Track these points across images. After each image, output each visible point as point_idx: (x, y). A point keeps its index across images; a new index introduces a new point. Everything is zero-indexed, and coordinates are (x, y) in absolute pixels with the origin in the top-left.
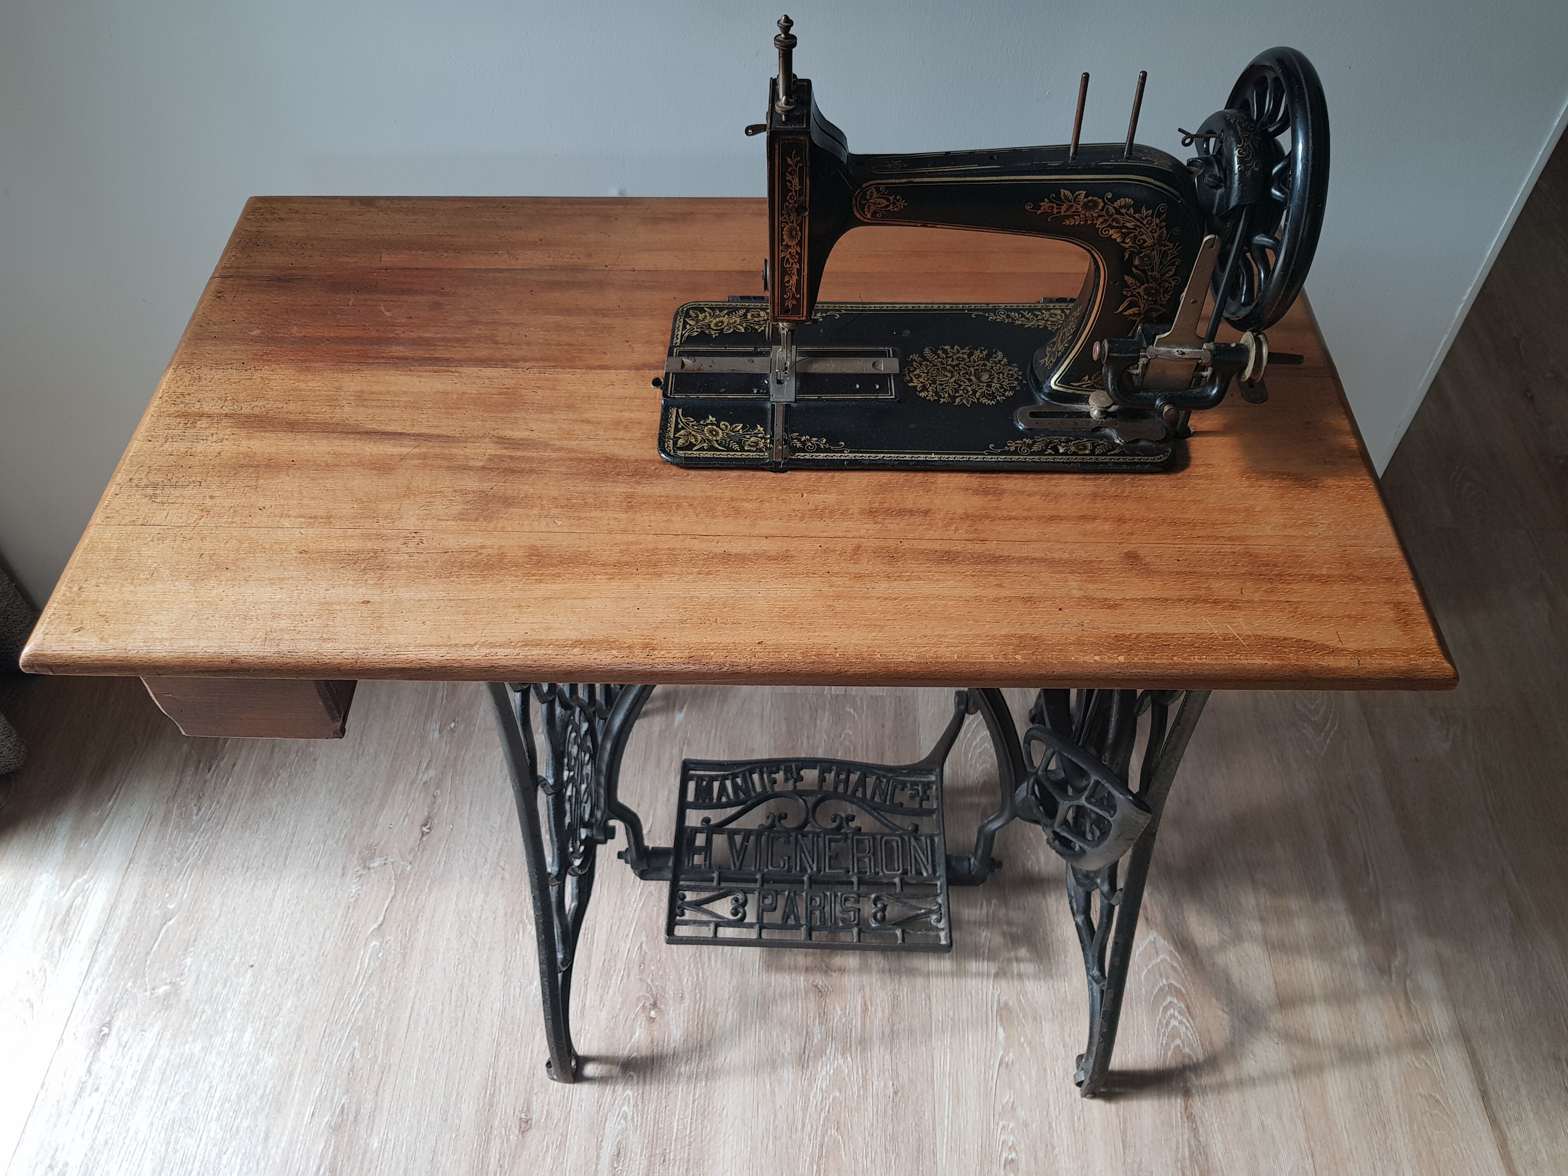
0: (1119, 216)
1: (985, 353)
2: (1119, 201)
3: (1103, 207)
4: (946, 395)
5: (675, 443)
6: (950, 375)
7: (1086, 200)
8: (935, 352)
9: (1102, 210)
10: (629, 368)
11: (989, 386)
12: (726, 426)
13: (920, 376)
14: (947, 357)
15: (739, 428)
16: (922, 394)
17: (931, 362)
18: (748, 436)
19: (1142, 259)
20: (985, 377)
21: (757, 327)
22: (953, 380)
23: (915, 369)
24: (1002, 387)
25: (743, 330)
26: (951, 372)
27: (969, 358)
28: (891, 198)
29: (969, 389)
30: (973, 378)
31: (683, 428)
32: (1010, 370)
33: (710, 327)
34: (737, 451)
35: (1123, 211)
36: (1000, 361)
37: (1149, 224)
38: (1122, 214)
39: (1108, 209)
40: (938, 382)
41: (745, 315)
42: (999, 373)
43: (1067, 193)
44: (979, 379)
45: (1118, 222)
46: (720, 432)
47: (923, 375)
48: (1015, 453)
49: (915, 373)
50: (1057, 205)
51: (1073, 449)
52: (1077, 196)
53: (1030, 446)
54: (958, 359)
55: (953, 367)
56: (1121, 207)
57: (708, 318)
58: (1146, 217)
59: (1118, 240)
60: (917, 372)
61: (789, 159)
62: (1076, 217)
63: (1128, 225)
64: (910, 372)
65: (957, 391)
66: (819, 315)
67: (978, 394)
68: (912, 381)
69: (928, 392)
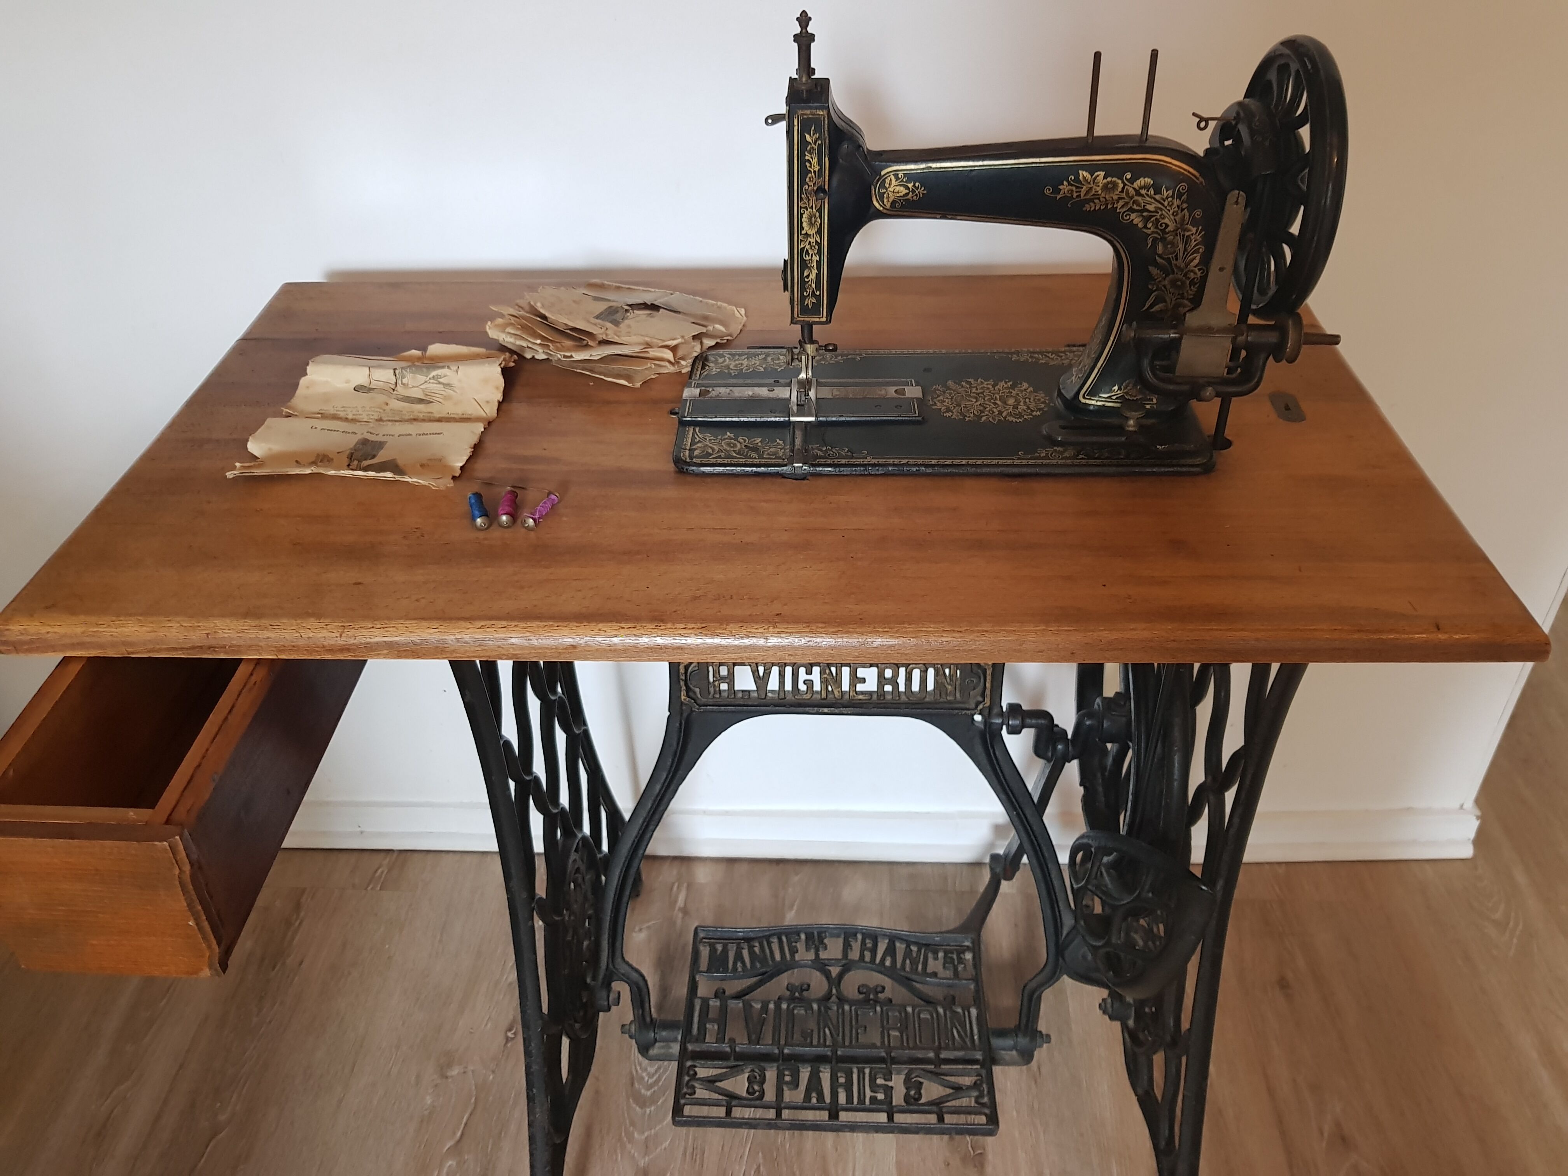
0: (1139, 199)
1: (1010, 384)
2: (1138, 182)
3: (1123, 188)
4: (972, 415)
5: (691, 453)
6: (974, 400)
7: (1105, 181)
8: (958, 384)
9: (1122, 191)
10: (646, 402)
11: (1016, 408)
12: (745, 441)
13: (944, 401)
14: (971, 387)
15: (758, 441)
17: (954, 391)
18: (767, 447)
19: (1165, 247)
20: (1011, 401)
21: (777, 367)
22: (977, 404)
23: (939, 396)
24: (1028, 408)
26: (976, 398)
27: (994, 387)
28: (910, 185)
29: (995, 410)
30: (998, 402)
32: (1037, 396)
33: (729, 368)
34: (755, 458)
35: (1143, 192)
36: (1026, 390)
37: (1171, 206)
38: (1142, 195)
39: (1127, 190)
40: (963, 406)
42: (1025, 398)
43: (1086, 174)
45: (1139, 205)
46: (738, 444)
47: (947, 400)
48: (1046, 458)
49: (939, 398)
50: (1077, 187)
52: (1095, 178)
53: (1061, 453)
54: (982, 388)
55: (978, 394)
56: (1141, 188)
58: (1167, 198)
59: (1140, 225)
60: (941, 398)
61: (807, 136)
62: (1096, 201)
63: (1149, 207)
64: (933, 398)
65: (982, 412)
67: (1004, 415)
68: (935, 404)
69: (952, 412)
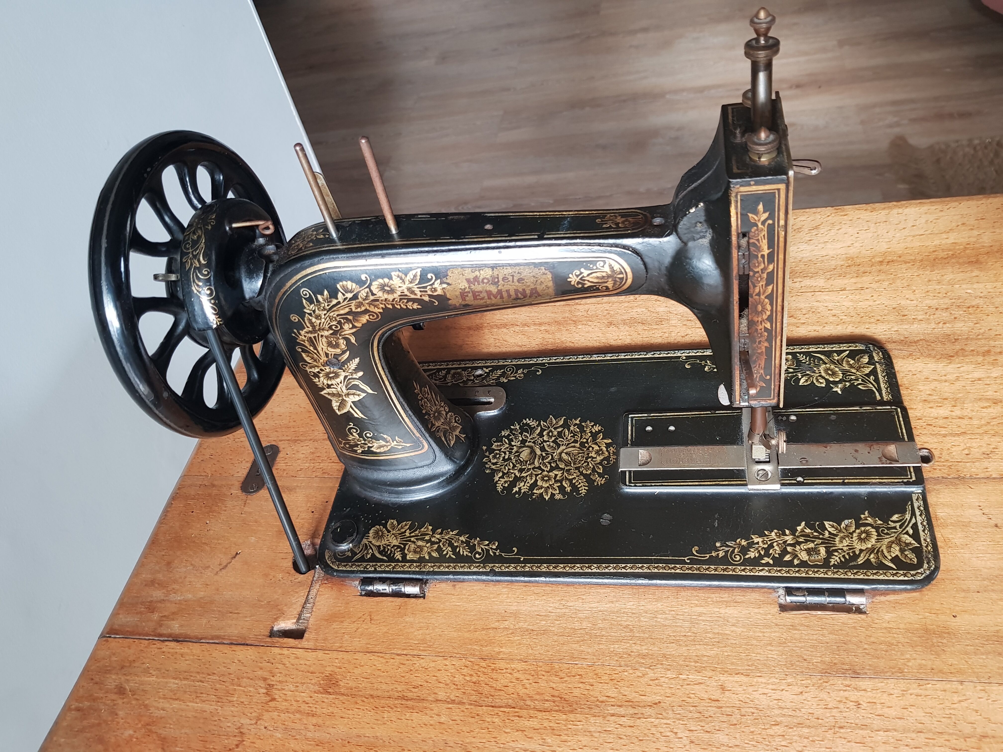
1: (516, 489)
4: (572, 428)
5: (871, 357)
6: (563, 455)
8: (575, 488)
10: (974, 479)
11: (523, 442)
12: (817, 381)
13: (597, 452)
14: (561, 481)
15: (802, 381)
16: (597, 428)
17: (582, 473)
20: (525, 454)
21: (808, 531)
22: (562, 448)
23: (600, 463)
24: (511, 440)
25: (827, 523)
26: (561, 459)
27: (536, 481)
29: (545, 438)
30: (538, 452)
31: (868, 375)
32: (494, 464)
33: (877, 528)
34: (800, 353)
36: (502, 477)
40: (578, 445)
41: (830, 553)
42: (509, 459)
44: (533, 452)
46: (823, 374)
47: (593, 454)
48: (518, 367)
49: (602, 457)
51: (464, 373)
53: (503, 375)
54: (550, 479)
55: (557, 468)
57: (884, 548)
60: (599, 459)
64: (607, 459)
65: (560, 434)
66: (721, 554)
67: (538, 431)
68: (607, 445)
69: (591, 432)
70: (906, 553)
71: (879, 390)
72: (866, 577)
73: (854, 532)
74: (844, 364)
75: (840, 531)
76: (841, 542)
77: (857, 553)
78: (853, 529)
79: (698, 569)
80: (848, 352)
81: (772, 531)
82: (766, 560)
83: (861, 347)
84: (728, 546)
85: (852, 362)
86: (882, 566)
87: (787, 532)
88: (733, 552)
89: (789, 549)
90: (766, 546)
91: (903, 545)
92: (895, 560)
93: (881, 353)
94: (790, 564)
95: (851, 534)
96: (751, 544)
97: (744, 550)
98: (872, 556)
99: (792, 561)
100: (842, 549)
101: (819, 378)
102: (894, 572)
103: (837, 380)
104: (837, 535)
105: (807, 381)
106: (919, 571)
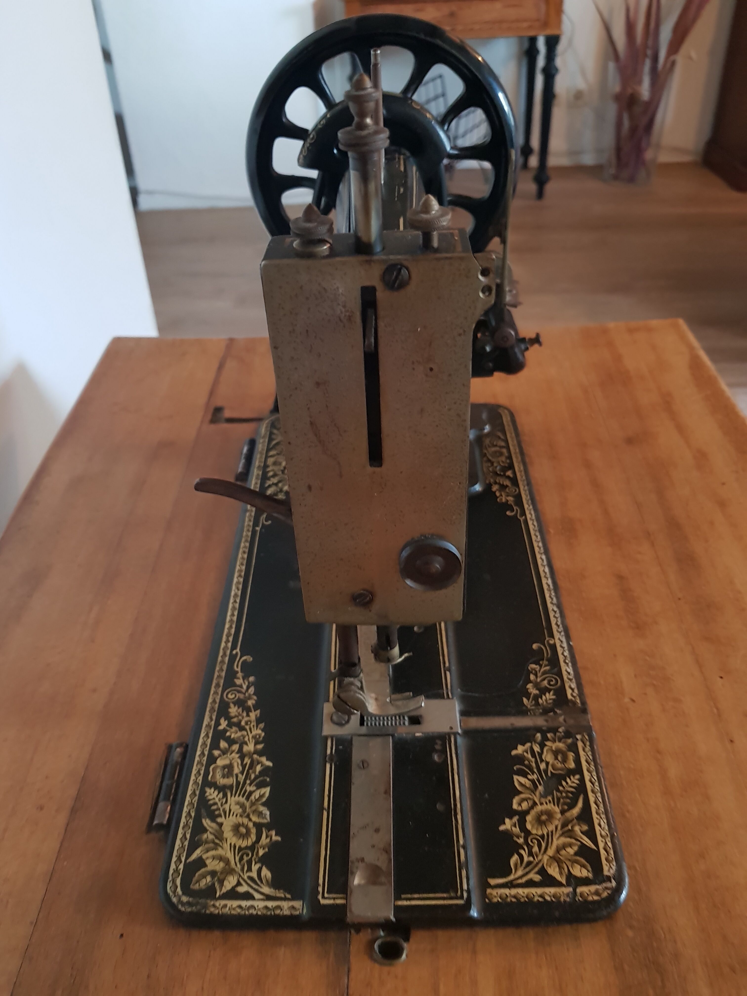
5: (586, 882)
12: (523, 800)
15: (523, 780)
18: (543, 766)
21: (259, 768)
25: (267, 791)
33: (252, 848)
34: (582, 780)
41: (222, 789)
46: (539, 808)
48: (517, 496)
53: (503, 486)
57: (220, 852)
66: (239, 682)
70: (209, 878)
71: (510, 885)
72: (182, 825)
73: (250, 820)
74: (563, 840)
75: (253, 804)
76: (238, 803)
77: (219, 820)
78: (254, 818)
79: (222, 662)
80: (593, 847)
81: (263, 730)
82: (224, 724)
83: (608, 869)
84: (248, 688)
85: (571, 851)
86: (193, 846)
87: (260, 747)
88: (239, 692)
89: (236, 747)
90: (243, 723)
91: (222, 877)
92: (200, 863)
93: (596, 898)
94: (215, 745)
95: (248, 816)
96: (248, 710)
97: (241, 703)
98: (211, 837)
99: (218, 748)
100: (226, 802)
101: (531, 803)
102: (183, 859)
103: (529, 827)
104: (248, 798)
105: (521, 784)
106: (179, 889)
